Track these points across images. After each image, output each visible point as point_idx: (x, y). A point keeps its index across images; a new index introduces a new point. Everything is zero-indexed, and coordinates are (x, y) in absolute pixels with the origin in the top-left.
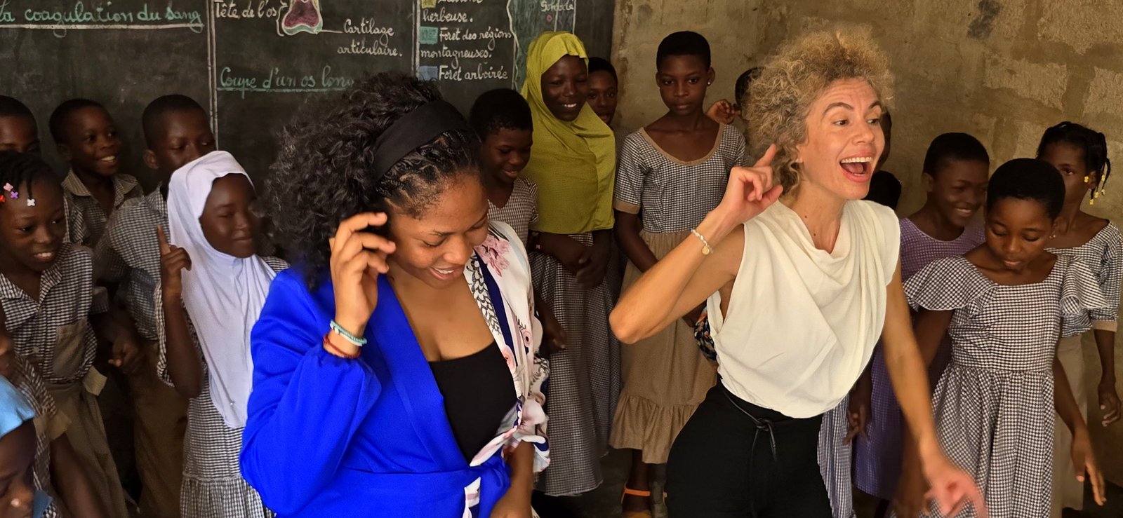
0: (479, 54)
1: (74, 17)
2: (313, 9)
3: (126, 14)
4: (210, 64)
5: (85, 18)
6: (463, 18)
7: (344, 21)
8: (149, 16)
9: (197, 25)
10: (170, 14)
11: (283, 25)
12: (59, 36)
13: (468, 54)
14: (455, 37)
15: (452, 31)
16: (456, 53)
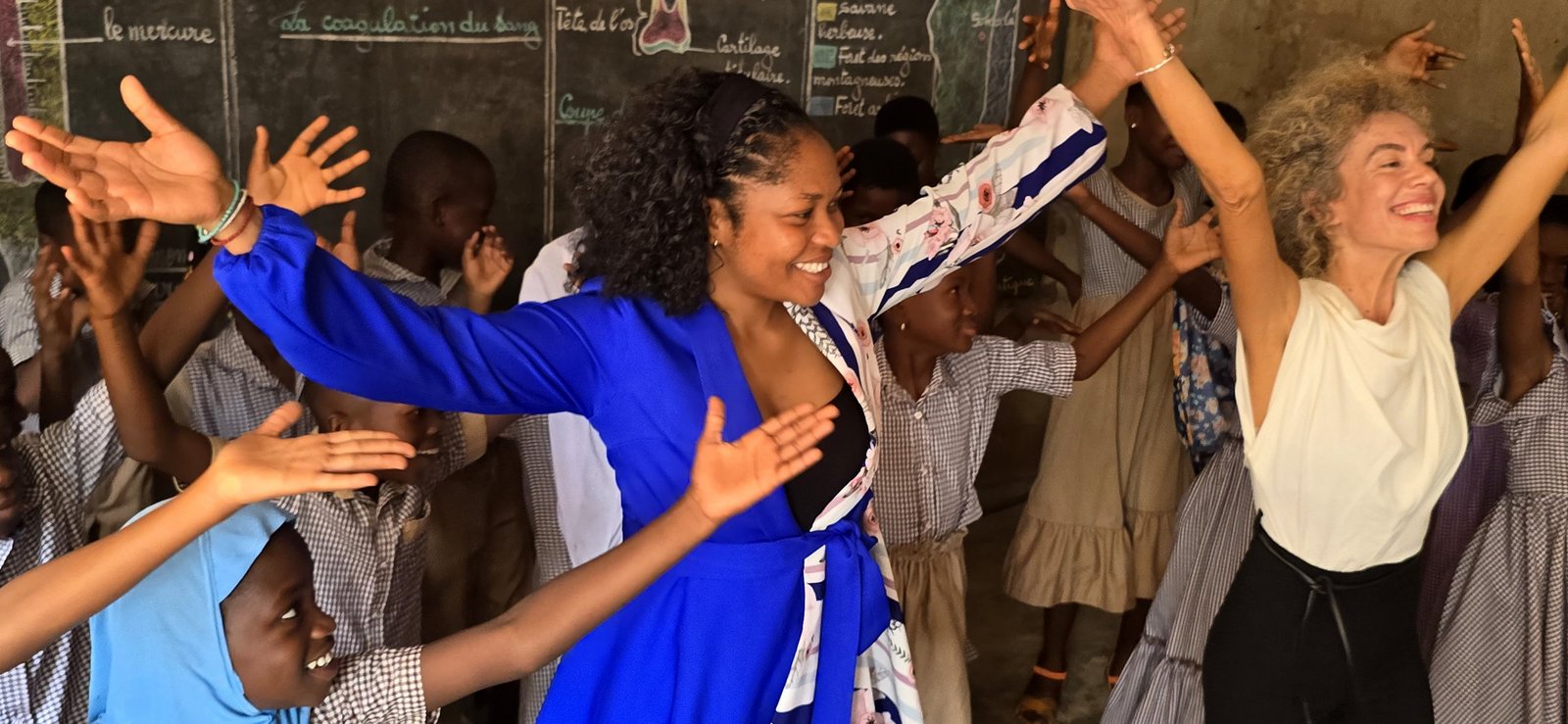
0: (888, 82)
1: (382, 26)
3: (446, 23)
4: (547, 89)
5: (395, 28)
6: (869, 34)
7: (717, 36)
8: (474, 28)
9: (532, 39)
10: (501, 25)
12: (362, 50)
13: (873, 82)
14: (858, 59)
15: (855, 52)
16: (858, 81)
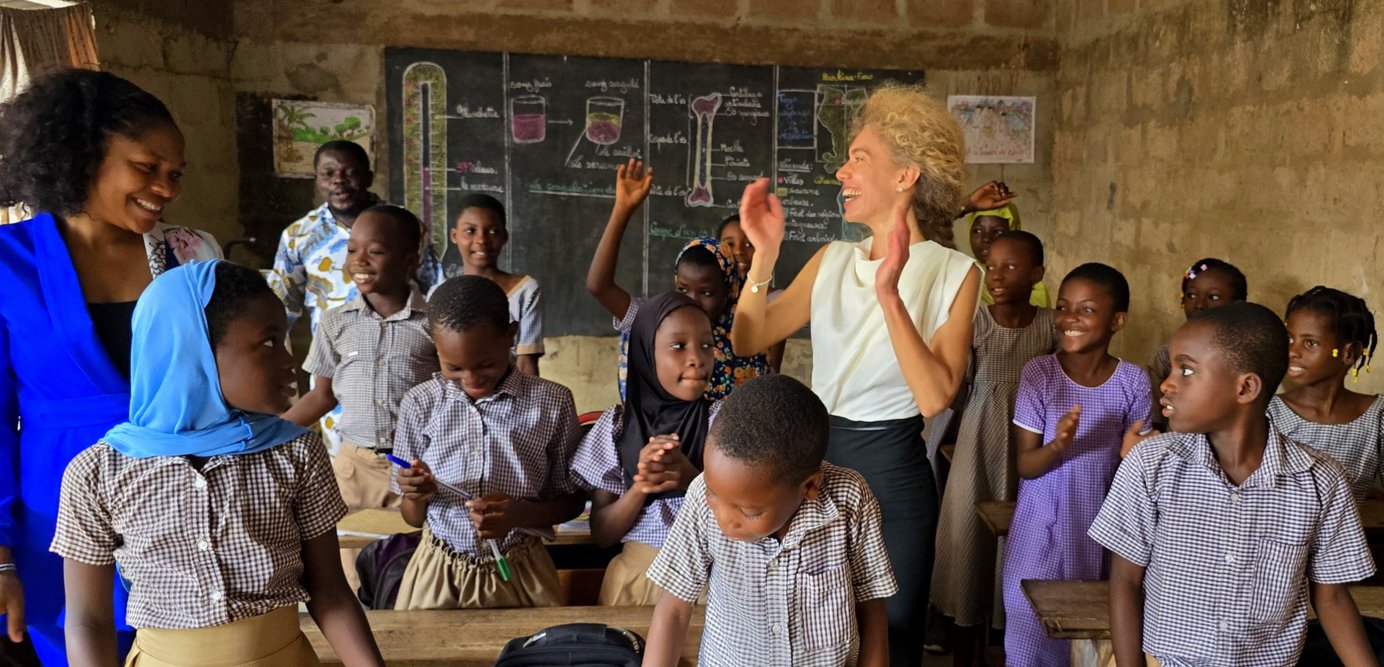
0: (817, 226)
1: (572, 189)
2: (707, 193)
4: (645, 219)
5: (577, 191)
6: (806, 203)
7: (727, 200)
11: (689, 201)
12: (563, 199)
13: (809, 226)
14: (801, 214)
15: (799, 211)
16: (801, 225)
